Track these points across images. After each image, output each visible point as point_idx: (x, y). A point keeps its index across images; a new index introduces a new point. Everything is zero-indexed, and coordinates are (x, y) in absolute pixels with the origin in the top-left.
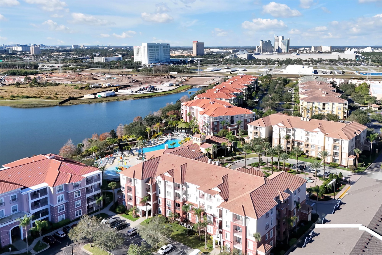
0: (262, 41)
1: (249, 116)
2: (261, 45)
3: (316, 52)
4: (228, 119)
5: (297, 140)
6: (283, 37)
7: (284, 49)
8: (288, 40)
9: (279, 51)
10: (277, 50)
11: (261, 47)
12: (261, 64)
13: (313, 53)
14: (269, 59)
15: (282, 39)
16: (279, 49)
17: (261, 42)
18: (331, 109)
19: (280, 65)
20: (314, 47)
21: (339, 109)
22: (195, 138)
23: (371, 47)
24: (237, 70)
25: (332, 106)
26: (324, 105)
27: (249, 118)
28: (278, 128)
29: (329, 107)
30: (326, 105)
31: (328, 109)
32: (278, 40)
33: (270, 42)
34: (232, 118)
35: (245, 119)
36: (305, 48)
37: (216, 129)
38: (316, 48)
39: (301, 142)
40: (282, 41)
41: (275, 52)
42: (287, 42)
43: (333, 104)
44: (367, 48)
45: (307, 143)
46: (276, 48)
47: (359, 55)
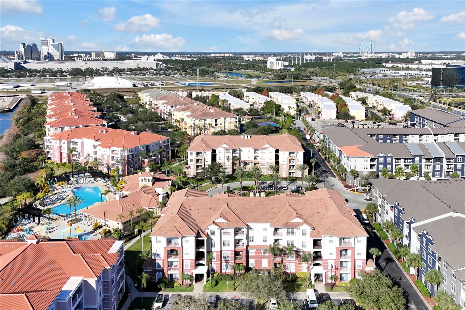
0: (24, 44)
1: (164, 142)
2: (22, 49)
3: (100, 59)
4: (144, 149)
5: (244, 160)
6: (53, 40)
7: (56, 55)
8: (61, 44)
9: (49, 57)
10: (45, 56)
11: (22, 52)
12: (46, 77)
13: (96, 61)
14: (47, 68)
15: (52, 43)
16: (48, 55)
17: (21, 46)
18: (223, 125)
19: (73, 77)
20: (94, 53)
21: (231, 123)
22: (143, 178)
23: (162, 54)
24: (21, 85)
25: (224, 121)
26: (216, 121)
27: (164, 144)
28: (223, 151)
29: (221, 122)
30: (218, 121)
31: (221, 124)
32: (46, 44)
33: (35, 46)
34: (148, 146)
35: (160, 146)
36: (80, 55)
37: (131, 165)
38: (98, 54)
39: (248, 162)
40: (52, 45)
41: (44, 59)
42: (60, 46)
43: (225, 118)
44: (158, 55)
45: (256, 161)
46: (44, 53)
47: (160, 63)
